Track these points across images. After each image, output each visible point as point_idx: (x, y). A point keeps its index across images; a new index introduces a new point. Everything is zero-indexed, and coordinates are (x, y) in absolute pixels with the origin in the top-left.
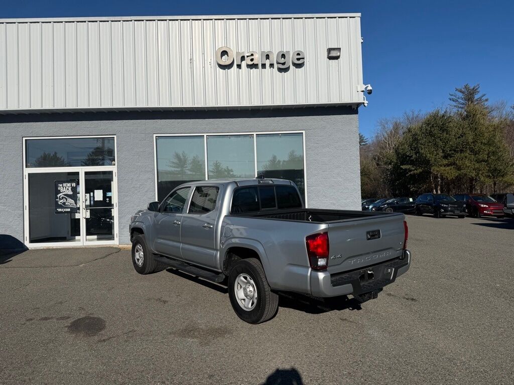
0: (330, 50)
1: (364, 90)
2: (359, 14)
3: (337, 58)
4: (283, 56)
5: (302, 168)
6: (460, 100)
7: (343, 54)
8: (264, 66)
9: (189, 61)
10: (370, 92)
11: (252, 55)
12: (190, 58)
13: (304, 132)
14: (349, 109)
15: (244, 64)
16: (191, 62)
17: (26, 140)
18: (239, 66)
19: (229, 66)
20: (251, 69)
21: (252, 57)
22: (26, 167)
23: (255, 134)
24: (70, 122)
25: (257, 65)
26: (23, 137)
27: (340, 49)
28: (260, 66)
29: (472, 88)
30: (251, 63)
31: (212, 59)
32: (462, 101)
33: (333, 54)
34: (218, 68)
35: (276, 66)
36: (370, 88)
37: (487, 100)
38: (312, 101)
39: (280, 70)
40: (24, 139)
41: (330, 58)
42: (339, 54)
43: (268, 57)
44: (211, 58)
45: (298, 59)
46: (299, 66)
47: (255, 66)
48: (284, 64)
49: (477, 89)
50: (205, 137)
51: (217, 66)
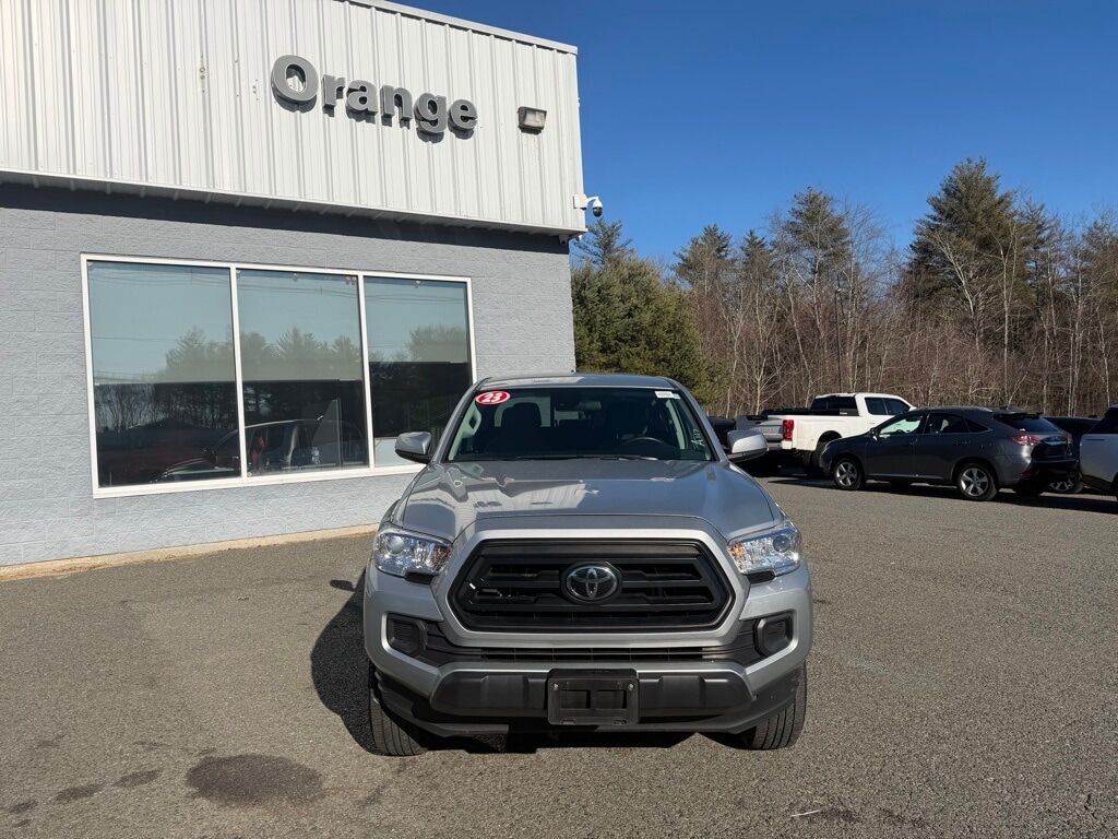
0: (523, 112)
1: (585, 205)
2: (574, 49)
3: (536, 130)
4: (433, 106)
5: (465, 360)
6: (590, 247)
7: (549, 125)
8: (387, 119)
9: (199, 74)
10: (598, 213)
11: (363, 89)
12: (199, 66)
13: (468, 280)
14: (550, 241)
15: (340, 106)
16: (203, 78)
18: (329, 109)
19: (304, 105)
20: (358, 120)
21: (363, 94)
23: (361, 274)
25: (373, 114)
27: (545, 112)
28: (378, 117)
29: (610, 225)
30: (359, 107)
31: (261, 80)
32: (595, 250)
33: (531, 121)
34: (276, 106)
36: (598, 204)
37: (632, 251)
38: (491, 214)
39: (424, 135)
41: (525, 129)
42: (540, 124)
43: (399, 100)
44: (258, 78)
45: (465, 119)
46: (464, 133)
47: (367, 115)
48: (435, 123)
49: (618, 228)
50: (234, 273)
51: (274, 99)
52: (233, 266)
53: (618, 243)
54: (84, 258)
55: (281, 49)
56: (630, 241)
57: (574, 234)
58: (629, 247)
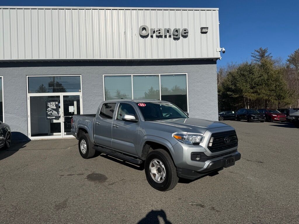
0: (202, 28)
1: (220, 51)
2: (218, 9)
3: (206, 33)
4: (177, 31)
5: (186, 94)
6: (257, 57)
7: (209, 31)
8: (166, 36)
10: (224, 52)
11: (160, 30)
12: (124, 32)
13: (187, 74)
14: (212, 61)
15: (154, 35)
16: (125, 34)
17: (28, 77)
18: (152, 36)
19: (146, 36)
20: (159, 38)
21: (159, 31)
22: (29, 93)
23: (160, 75)
24: (54, 67)
25: (162, 36)
26: (26, 75)
27: (208, 28)
28: (163, 36)
29: (264, 49)
30: (159, 35)
33: (204, 30)
34: (140, 38)
35: (172, 36)
36: (224, 50)
37: (272, 57)
38: (192, 56)
39: (175, 39)
40: (27, 76)
41: (202, 33)
42: (207, 31)
43: (168, 31)
44: (136, 32)
45: (185, 33)
46: (185, 37)
47: (161, 36)
48: (177, 35)
49: (267, 50)
50: (132, 76)
51: (140, 36)
52: (132, 75)
53: (266, 55)
54: (103, 75)
55: (141, 24)
56: (271, 54)
57: (217, 59)
58: (270, 55)
